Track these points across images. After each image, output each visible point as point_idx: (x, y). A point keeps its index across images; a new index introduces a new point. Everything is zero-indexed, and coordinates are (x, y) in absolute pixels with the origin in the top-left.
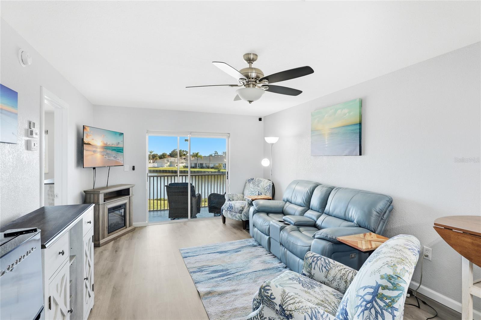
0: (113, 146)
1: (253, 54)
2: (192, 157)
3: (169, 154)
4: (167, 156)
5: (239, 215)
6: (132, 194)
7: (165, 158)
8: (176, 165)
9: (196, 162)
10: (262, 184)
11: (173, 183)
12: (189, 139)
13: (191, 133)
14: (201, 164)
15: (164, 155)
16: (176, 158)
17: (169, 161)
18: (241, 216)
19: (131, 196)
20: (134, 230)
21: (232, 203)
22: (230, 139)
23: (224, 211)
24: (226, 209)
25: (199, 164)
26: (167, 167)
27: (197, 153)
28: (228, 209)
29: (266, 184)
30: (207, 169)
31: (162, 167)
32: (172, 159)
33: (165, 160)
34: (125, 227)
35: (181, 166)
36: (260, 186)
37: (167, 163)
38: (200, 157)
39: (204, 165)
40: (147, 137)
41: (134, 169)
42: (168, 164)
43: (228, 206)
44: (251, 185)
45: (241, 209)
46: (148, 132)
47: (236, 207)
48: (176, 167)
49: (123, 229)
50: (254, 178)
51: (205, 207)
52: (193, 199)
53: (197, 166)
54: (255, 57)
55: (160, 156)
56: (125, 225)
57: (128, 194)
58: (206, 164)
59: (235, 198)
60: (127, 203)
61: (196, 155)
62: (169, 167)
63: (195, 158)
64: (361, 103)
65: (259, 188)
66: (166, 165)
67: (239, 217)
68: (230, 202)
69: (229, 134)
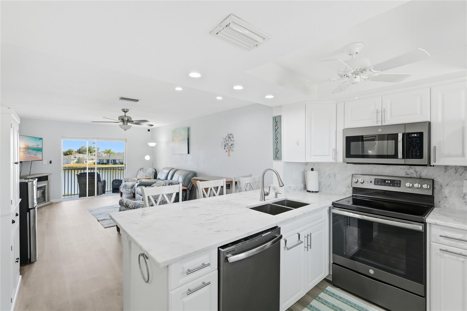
0: (34, 147)
1: (126, 109)
2: (105, 153)
3: (77, 151)
4: (74, 152)
5: (131, 190)
6: (50, 179)
7: (71, 154)
8: (85, 161)
9: (108, 159)
10: (148, 171)
11: (83, 173)
12: (95, 142)
13: (97, 138)
14: (113, 160)
15: (70, 152)
16: (85, 154)
17: (77, 157)
18: (132, 190)
19: (49, 181)
20: (51, 204)
21: (127, 183)
22: (127, 143)
23: (121, 188)
24: (122, 187)
25: (111, 160)
26: (74, 163)
27: (109, 149)
28: (123, 187)
29: (151, 171)
30: (120, 165)
31: (68, 164)
32: (81, 156)
33: (72, 157)
34: (44, 202)
35: (91, 162)
36: (147, 172)
37: (74, 160)
38: (114, 153)
39: (117, 162)
40: (62, 141)
41: (51, 162)
42: (76, 160)
43: (124, 185)
44: (141, 172)
45: (132, 186)
46: (62, 137)
47: (129, 185)
48: (85, 163)
49: (43, 203)
50: (144, 168)
51: (110, 191)
52: (99, 183)
53: (109, 162)
54: (127, 111)
55: (65, 153)
56: (44, 200)
57: (47, 179)
58: (119, 160)
59: (129, 180)
60: (46, 186)
61: (109, 151)
62: (76, 164)
63: (107, 155)
64: (189, 129)
65: (146, 174)
66: (73, 161)
67: (130, 191)
68: (126, 183)
69: (126, 139)
